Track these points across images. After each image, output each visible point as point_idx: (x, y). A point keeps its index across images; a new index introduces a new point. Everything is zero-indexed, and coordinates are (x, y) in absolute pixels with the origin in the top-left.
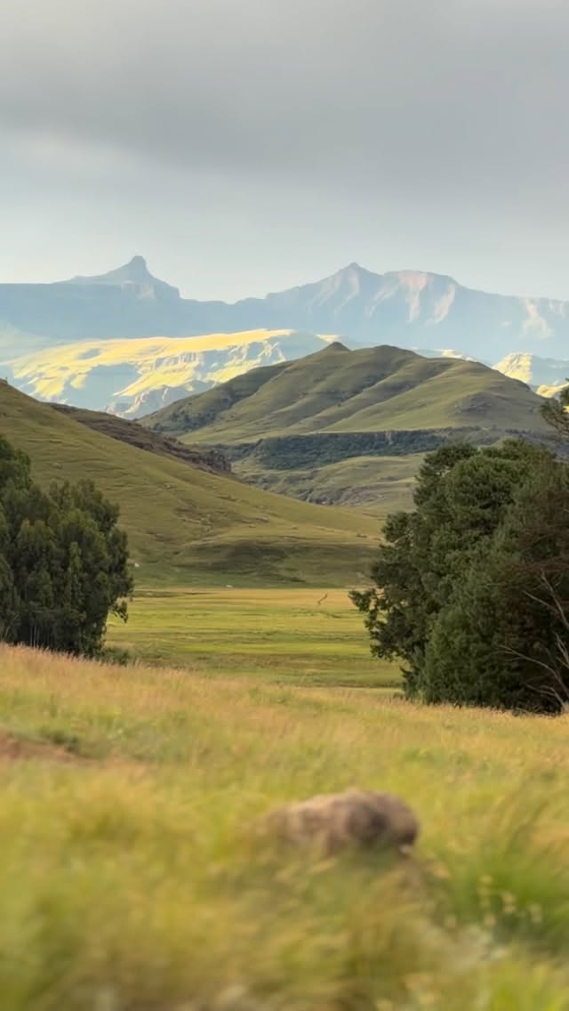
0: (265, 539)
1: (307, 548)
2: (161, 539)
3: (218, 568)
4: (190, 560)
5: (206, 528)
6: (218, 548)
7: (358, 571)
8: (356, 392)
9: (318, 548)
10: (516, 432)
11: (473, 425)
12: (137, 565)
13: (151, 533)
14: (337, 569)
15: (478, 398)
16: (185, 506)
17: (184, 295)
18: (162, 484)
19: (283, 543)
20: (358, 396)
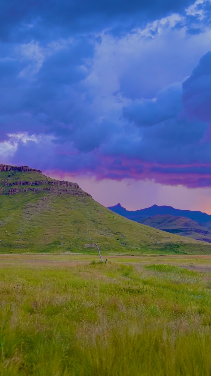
0: (173, 242)
1: (185, 244)
2: (144, 242)
3: (162, 250)
4: (154, 247)
5: (155, 239)
6: (161, 244)
7: (201, 251)
8: (162, 222)
9: (189, 244)
10: (195, 229)
11: (187, 228)
12: (139, 248)
13: (142, 240)
14: (195, 250)
15: (186, 223)
16: (149, 234)
17: (127, 210)
18: (141, 228)
19: (179, 243)
20: (163, 223)
